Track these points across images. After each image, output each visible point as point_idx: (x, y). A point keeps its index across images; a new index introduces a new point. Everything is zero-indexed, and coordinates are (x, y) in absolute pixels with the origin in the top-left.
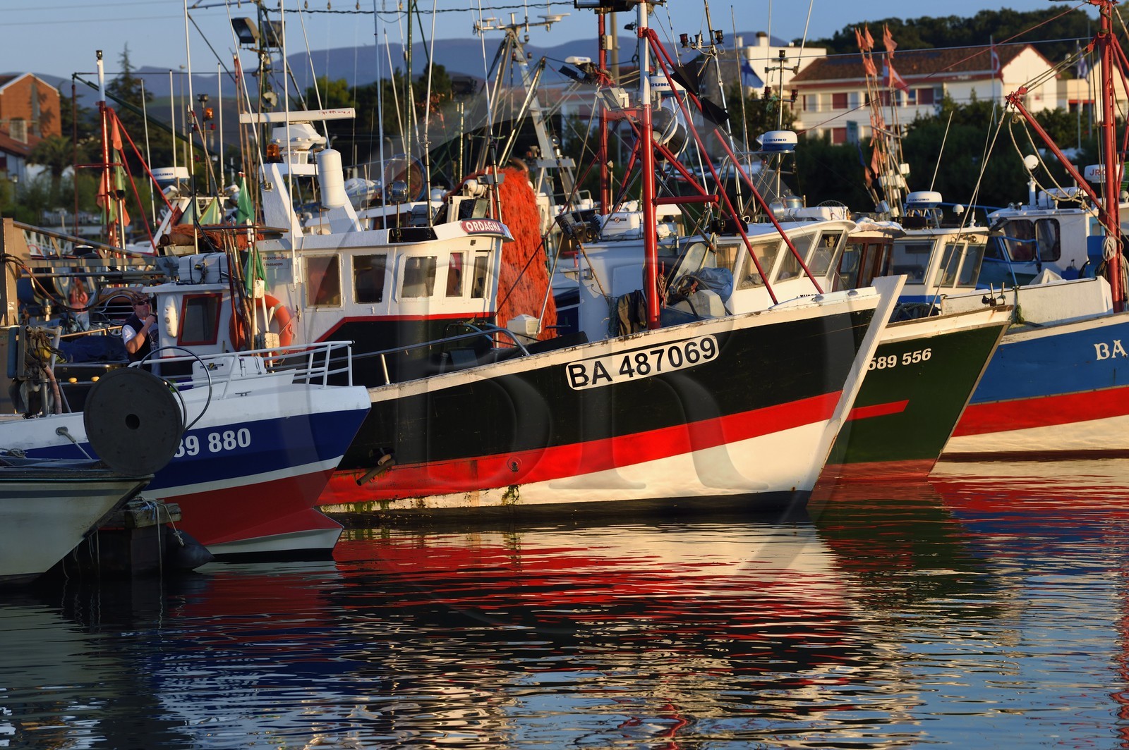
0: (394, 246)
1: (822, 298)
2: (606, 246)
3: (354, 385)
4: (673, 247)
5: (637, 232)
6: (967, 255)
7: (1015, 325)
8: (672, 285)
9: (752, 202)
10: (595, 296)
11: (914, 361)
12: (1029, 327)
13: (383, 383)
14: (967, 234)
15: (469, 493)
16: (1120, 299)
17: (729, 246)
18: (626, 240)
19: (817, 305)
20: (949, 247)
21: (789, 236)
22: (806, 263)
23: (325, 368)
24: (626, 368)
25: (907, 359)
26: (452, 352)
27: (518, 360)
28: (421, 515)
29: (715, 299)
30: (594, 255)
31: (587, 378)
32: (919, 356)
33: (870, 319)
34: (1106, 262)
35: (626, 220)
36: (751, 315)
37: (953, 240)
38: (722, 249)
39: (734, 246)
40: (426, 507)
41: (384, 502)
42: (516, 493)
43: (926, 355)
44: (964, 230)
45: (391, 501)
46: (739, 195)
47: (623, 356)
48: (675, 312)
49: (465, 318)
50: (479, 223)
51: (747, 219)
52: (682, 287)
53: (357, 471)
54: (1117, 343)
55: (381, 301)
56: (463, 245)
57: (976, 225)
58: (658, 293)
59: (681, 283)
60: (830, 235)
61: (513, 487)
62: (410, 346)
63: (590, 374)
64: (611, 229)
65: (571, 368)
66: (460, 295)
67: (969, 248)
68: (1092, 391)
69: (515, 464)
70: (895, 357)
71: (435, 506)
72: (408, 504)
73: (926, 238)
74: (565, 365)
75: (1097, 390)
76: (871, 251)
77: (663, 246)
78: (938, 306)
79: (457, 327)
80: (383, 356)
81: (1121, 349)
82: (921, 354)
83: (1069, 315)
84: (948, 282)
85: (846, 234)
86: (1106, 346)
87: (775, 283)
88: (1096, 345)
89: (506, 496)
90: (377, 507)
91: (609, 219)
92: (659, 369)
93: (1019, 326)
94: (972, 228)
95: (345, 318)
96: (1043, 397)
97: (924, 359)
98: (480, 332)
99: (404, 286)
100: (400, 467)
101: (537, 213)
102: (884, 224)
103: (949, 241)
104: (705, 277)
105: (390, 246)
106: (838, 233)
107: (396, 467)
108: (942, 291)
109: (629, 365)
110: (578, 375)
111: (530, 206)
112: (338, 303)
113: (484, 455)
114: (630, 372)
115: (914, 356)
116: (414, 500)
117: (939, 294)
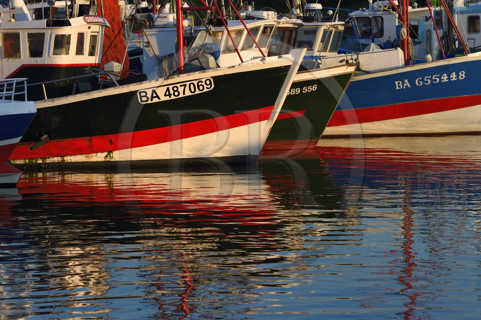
0: (49, 29)
1: (265, 59)
2: (157, 30)
3: (28, 100)
4: (191, 32)
5: (172, 24)
6: (334, 36)
7: (357, 72)
8: (190, 51)
9: (230, 9)
10: (151, 55)
11: (308, 91)
12: (363, 73)
13: (43, 98)
14: (334, 25)
15: (87, 155)
16: (408, 58)
17: (218, 32)
18: (166, 27)
19: (262, 63)
20: (325, 32)
21: (248, 27)
22: (256, 41)
23: (13, 92)
24: (167, 93)
25: (305, 90)
26: (78, 83)
27: (113, 88)
28: (63, 165)
29: (211, 59)
30: (151, 35)
31: (148, 98)
32: (311, 88)
33: (288, 70)
34: (402, 40)
35: (166, 17)
36: (230, 67)
37: (327, 28)
38: (215, 34)
39: (220, 32)
40: (65, 161)
41: (44, 159)
42: (111, 155)
43: (314, 88)
44: (333, 23)
45: (47, 158)
46: (223, 6)
47: (166, 87)
48: (192, 65)
49: (85, 66)
50: (93, 18)
51: (227, 18)
52: (195, 53)
53: (30, 142)
54: (406, 81)
55: (42, 57)
56: (84, 29)
57: (339, 21)
58: (183, 56)
59: (194, 51)
60: (268, 27)
61: (110, 152)
62: (58, 80)
63: (149, 95)
64: (159, 22)
65: (140, 93)
66: (83, 54)
67: (335, 32)
68: (393, 104)
69: (111, 140)
70: (299, 89)
71: (70, 161)
72: (56, 159)
73: (314, 27)
74: (136, 91)
75: (396, 104)
76: (287, 33)
77: (185, 31)
78: (319, 61)
79: (81, 71)
80: (43, 85)
81: (408, 84)
82: (312, 87)
83: (383, 67)
84: (324, 49)
85: (276, 26)
86: (401, 83)
87: (240, 51)
88: (396, 82)
89: (106, 157)
90: (40, 161)
91: (158, 17)
92: (184, 94)
93: (359, 72)
94: (337, 22)
95: (23, 65)
96: (370, 107)
97: (313, 90)
98: (94, 74)
99: (54, 49)
100: (52, 141)
101: (119, 9)
102: (294, 20)
103: (325, 29)
104: (206, 47)
105: (47, 29)
106: (272, 26)
107: (50, 141)
108: (323, 54)
109: (169, 92)
110: (144, 96)
111: (116, 6)
112: (20, 57)
113: (96, 135)
114: (170, 95)
115: (309, 89)
116: (59, 158)
117: (320, 55)
